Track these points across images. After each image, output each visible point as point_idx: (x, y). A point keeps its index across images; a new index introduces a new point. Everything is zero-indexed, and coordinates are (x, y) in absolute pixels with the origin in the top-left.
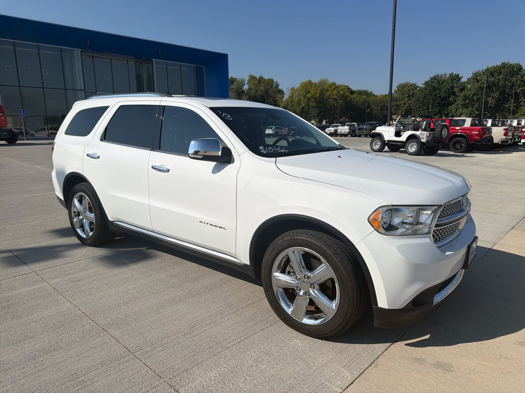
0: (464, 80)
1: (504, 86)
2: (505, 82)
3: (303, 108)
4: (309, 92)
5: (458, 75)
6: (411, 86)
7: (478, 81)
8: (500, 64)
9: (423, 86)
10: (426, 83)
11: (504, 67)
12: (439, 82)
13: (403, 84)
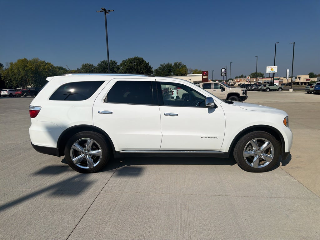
0: (118, 64)
1: (137, 69)
2: (137, 67)
3: (22, 77)
4: (26, 66)
5: (115, 61)
6: (90, 65)
7: (126, 65)
8: (134, 57)
9: (98, 66)
10: (99, 65)
11: (136, 59)
12: (106, 64)
13: (85, 64)
